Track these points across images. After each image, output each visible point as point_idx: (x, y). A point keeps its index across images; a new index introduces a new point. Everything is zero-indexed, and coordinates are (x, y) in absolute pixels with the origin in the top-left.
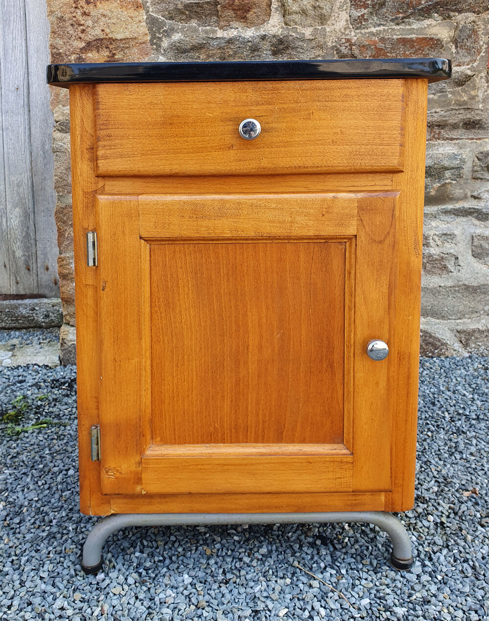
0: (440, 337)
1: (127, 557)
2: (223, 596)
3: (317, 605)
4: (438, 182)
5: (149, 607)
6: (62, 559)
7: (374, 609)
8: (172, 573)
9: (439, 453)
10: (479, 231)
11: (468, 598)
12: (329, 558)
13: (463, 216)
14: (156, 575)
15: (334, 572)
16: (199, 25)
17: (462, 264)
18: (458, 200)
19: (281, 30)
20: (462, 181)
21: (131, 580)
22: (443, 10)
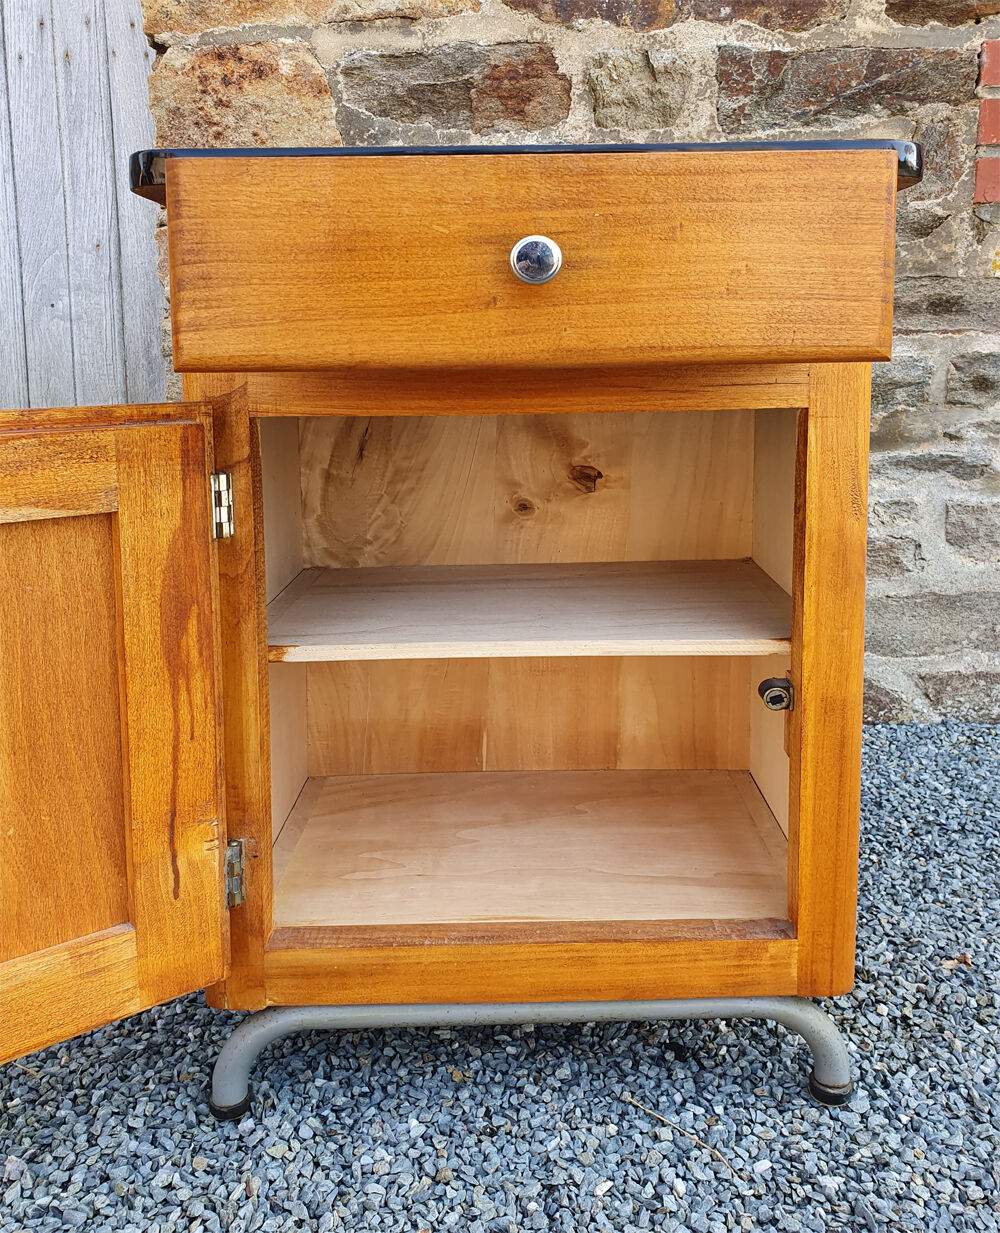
0: (888, 687)
1: (300, 1088)
2: (486, 1158)
3: (669, 1174)
4: (883, 409)
5: (342, 1182)
6: (172, 1093)
7: (780, 1179)
8: (386, 1116)
9: (893, 891)
10: (958, 497)
11: (962, 1158)
12: (690, 1085)
13: (930, 471)
14: (356, 1121)
15: (700, 1111)
16: (436, 126)
17: (927, 556)
18: (919, 441)
19: (589, 135)
20: (927, 408)
21: (305, 1132)
22: (891, 99)
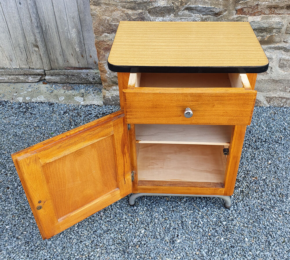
0: (258, 99)
1: (143, 201)
2: (172, 216)
3: (200, 220)
4: (269, 34)
5: (151, 219)
7: (217, 222)
8: (157, 207)
9: (247, 159)
10: (283, 57)
11: (245, 219)
12: (205, 203)
13: (278, 50)
14: (152, 207)
15: (206, 209)
17: (273, 71)
18: (277, 43)
20: (280, 34)
21: (145, 210)
